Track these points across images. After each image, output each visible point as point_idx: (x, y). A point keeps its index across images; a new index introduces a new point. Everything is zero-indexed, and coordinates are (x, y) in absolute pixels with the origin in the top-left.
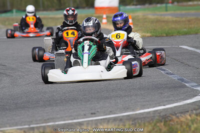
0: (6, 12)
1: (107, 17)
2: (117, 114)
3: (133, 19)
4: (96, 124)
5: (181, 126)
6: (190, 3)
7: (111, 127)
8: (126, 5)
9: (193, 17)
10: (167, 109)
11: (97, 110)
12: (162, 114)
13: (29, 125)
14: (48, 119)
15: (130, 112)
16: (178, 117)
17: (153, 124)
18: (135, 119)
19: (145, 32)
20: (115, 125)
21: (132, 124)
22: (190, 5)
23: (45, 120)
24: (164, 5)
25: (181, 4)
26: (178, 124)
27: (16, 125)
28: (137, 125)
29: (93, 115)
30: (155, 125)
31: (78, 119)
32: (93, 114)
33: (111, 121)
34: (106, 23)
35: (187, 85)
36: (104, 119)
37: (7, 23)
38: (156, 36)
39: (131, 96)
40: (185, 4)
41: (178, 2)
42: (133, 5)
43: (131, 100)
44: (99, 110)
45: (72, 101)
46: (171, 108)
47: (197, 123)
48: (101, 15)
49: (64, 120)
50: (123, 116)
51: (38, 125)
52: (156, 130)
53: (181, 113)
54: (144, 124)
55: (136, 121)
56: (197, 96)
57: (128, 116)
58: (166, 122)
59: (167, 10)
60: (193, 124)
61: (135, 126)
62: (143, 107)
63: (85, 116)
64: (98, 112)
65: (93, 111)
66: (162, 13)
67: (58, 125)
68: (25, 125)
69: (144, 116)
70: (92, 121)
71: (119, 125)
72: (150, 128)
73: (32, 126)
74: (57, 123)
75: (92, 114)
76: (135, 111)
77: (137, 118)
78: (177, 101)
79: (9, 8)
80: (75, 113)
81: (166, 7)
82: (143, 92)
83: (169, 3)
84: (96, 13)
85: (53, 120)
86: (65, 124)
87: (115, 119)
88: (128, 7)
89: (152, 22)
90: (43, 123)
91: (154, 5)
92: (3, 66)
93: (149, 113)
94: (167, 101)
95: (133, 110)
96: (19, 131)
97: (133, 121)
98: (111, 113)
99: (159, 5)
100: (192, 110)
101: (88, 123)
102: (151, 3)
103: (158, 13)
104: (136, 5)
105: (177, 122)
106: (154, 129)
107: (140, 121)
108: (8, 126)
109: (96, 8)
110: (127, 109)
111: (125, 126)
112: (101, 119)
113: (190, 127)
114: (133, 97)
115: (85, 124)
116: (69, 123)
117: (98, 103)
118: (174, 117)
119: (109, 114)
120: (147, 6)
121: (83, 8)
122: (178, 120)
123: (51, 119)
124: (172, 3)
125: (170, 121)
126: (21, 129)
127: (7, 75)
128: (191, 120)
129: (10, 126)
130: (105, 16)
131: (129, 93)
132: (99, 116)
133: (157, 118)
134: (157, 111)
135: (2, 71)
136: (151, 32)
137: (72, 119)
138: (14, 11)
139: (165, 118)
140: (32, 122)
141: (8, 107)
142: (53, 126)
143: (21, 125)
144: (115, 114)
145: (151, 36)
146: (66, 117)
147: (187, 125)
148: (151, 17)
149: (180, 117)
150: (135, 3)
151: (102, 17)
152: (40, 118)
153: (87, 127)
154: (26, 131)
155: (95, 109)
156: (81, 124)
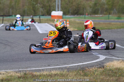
0: (9, 16)
3: (69, 22)
4: (50, 70)
5: (90, 73)
6: (96, 16)
7: (58, 72)
8: (66, 15)
9: (97, 22)
10: (84, 64)
12: (81, 67)
16: (89, 69)
17: (77, 71)
19: (74, 28)
20: (59, 71)
21: (67, 71)
22: (96, 17)
23: (26, 67)
24: (84, 16)
25: (92, 16)
26: (89, 72)
29: (49, 66)
30: (78, 72)
31: (42, 67)
33: (57, 69)
35: (93, 53)
36: (54, 68)
37: (10, 21)
38: (80, 30)
40: (94, 16)
41: (90, 15)
42: (69, 15)
43: (67, 60)
44: (52, 64)
45: (39, 59)
46: (86, 64)
47: (97, 72)
48: (54, 19)
49: (35, 68)
50: (63, 67)
51: (23, 70)
52: (78, 74)
53: (90, 67)
54: (73, 71)
55: (69, 70)
56: (98, 59)
57: (66, 67)
58: (83, 70)
59: (85, 18)
60: (96, 72)
61: (69, 72)
62: (73, 63)
63: (45, 66)
65: (49, 64)
66: (83, 19)
67: (32, 70)
68: (16, 69)
69: (73, 67)
70: (48, 68)
71: (61, 71)
72: (76, 73)
73: (20, 70)
74: (32, 69)
78: (89, 61)
79: (11, 14)
80: (40, 65)
81: (85, 17)
82: (73, 56)
83: (86, 15)
84: (52, 18)
85: (30, 67)
87: (59, 68)
88: (67, 16)
89: (78, 23)
90: (25, 69)
91: (79, 16)
92: (7, 41)
93: (75, 66)
94: (84, 61)
95: (68, 65)
96: (14, 72)
98: (57, 65)
99: (81, 16)
100: (96, 66)
101: (47, 69)
102: (78, 15)
103: (81, 19)
104: (71, 15)
105: (88, 71)
106: (77, 74)
107: (71, 70)
108: (9, 69)
109: (52, 16)
110: (65, 64)
111: (64, 72)
112: (53, 68)
113: (94, 73)
114: (68, 58)
115: (45, 70)
116: (37, 69)
117: (52, 61)
118: (87, 68)
119: (57, 66)
120: (76, 16)
121: (46, 15)
122: (89, 70)
124: (88, 15)
125: (85, 70)
126: (15, 71)
127: (9, 46)
128: (95, 70)
130: (56, 20)
131: (66, 56)
132: (51, 67)
133: (79, 68)
134: (79, 65)
135: (6, 44)
136: (77, 28)
137: (39, 68)
138: (13, 15)
139: (83, 69)
140: (20, 68)
141: (9, 60)
142: (30, 70)
144: (59, 66)
145: (77, 30)
146: (36, 66)
147: (93, 72)
148: (77, 21)
149: (90, 69)
150: (70, 14)
151: (55, 20)
152: (24, 66)
153: (46, 71)
154: (17, 72)
155: (50, 63)
156: (43, 70)
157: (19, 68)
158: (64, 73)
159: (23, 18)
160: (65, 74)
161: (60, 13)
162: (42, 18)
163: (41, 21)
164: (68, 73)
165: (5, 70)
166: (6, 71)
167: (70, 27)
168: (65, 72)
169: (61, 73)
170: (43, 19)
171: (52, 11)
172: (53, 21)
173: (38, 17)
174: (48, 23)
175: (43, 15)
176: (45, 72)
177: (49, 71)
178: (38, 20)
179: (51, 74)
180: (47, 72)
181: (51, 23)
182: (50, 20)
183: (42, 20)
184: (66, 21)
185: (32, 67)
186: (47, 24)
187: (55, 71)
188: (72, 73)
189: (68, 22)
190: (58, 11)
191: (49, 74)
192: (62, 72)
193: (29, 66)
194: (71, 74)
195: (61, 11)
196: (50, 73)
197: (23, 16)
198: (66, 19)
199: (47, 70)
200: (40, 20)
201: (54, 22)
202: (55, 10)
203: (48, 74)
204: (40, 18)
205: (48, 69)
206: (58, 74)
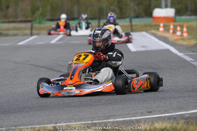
0: (73, 19)
1: (164, 26)
2: (171, 113)
3: (188, 28)
4: (153, 122)
7: (167, 125)
8: (181, 15)
11: (153, 109)
13: (92, 121)
14: (109, 116)
15: (183, 111)
18: (187, 118)
20: (169, 123)
21: (185, 122)
23: (106, 117)
27: (80, 120)
28: (190, 124)
29: (150, 114)
31: (136, 116)
32: (150, 112)
33: (166, 119)
34: (163, 31)
36: (159, 117)
39: (184, 97)
42: (188, 15)
44: (155, 109)
45: (130, 100)
48: (158, 24)
49: (124, 117)
50: (177, 115)
51: (100, 121)
55: (188, 120)
57: (181, 115)
61: (188, 124)
62: (195, 108)
63: (142, 114)
64: (154, 110)
65: (149, 110)
67: (118, 122)
68: (88, 121)
69: (196, 115)
70: (149, 118)
71: (173, 123)
73: (94, 122)
74: (117, 120)
75: (148, 112)
76: (188, 111)
77: (190, 118)
79: (76, 16)
80: (133, 111)
82: (195, 94)
84: (154, 22)
85: (114, 116)
86: (124, 121)
87: (169, 118)
88: (183, 17)
90: (104, 119)
95: (186, 110)
97: (185, 120)
98: (166, 112)
104: (191, 15)
107: (192, 120)
108: (73, 121)
109: (155, 18)
110: (180, 109)
111: (178, 124)
112: (157, 117)
114: (186, 98)
115: (143, 121)
116: (127, 120)
119: (164, 113)
121: (142, 17)
123: (112, 116)
126: (85, 124)
129: (75, 122)
130: (162, 25)
131: (182, 95)
132: (154, 115)
137: (130, 117)
142: (113, 122)
143: (85, 121)
144: (169, 113)
146: (125, 114)
150: (189, 13)
151: (159, 26)
152: (102, 115)
153: (144, 124)
154: (89, 125)
155: (151, 108)
156: (138, 121)
157: (94, 119)
158: (179, 126)
159: (99, 23)
160: (181, 129)
161: (170, 12)
162: (136, 21)
163: (134, 27)
164: (186, 127)
165: (66, 122)
166: (68, 124)
167: (190, 39)
168: (181, 124)
169: (174, 127)
170: (138, 23)
171: (154, 9)
172: (157, 27)
173: (128, 20)
174: (146, 31)
175: (137, 17)
176: (142, 125)
177: (150, 124)
178: (128, 26)
179: (154, 128)
180: (146, 125)
181: (153, 31)
182: (150, 26)
183: (136, 25)
184: (182, 27)
185: (118, 115)
186: (144, 33)
187: (160, 123)
188: (194, 126)
189: (185, 29)
190: (166, 7)
191: (150, 129)
192: (175, 125)
193: (112, 114)
194: (191, 128)
195: (171, 7)
196: (152, 128)
197: (99, 19)
198: (181, 24)
199: (145, 121)
200: (132, 26)
201: (158, 29)
202: (159, 6)
203: (148, 128)
204: (131, 21)
205: (147, 120)
206: (168, 128)
